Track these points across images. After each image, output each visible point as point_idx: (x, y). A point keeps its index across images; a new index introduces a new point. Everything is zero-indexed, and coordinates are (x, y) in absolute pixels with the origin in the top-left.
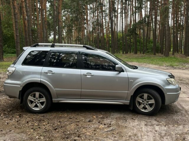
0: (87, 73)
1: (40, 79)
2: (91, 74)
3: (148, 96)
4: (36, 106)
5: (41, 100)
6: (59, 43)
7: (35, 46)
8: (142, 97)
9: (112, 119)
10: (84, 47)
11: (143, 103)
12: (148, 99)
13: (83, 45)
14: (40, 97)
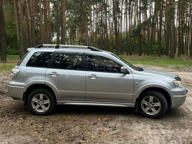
0: (91, 75)
1: (44, 81)
2: (96, 76)
3: (154, 99)
4: (40, 108)
5: (45, 102)
6: (62, 44)
7: (39, 47)
8: (148, 100)
9: (117, 122)
10: (89, 48)
11: (149, 105)
12: (154, 102)
13: (87, 47)
14: (45, 98)
